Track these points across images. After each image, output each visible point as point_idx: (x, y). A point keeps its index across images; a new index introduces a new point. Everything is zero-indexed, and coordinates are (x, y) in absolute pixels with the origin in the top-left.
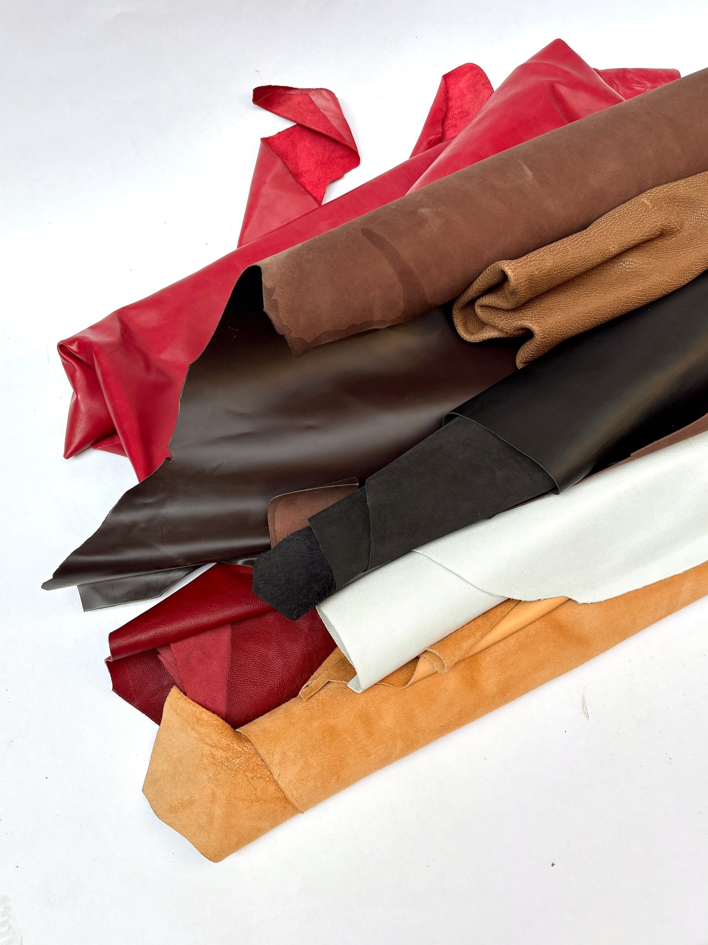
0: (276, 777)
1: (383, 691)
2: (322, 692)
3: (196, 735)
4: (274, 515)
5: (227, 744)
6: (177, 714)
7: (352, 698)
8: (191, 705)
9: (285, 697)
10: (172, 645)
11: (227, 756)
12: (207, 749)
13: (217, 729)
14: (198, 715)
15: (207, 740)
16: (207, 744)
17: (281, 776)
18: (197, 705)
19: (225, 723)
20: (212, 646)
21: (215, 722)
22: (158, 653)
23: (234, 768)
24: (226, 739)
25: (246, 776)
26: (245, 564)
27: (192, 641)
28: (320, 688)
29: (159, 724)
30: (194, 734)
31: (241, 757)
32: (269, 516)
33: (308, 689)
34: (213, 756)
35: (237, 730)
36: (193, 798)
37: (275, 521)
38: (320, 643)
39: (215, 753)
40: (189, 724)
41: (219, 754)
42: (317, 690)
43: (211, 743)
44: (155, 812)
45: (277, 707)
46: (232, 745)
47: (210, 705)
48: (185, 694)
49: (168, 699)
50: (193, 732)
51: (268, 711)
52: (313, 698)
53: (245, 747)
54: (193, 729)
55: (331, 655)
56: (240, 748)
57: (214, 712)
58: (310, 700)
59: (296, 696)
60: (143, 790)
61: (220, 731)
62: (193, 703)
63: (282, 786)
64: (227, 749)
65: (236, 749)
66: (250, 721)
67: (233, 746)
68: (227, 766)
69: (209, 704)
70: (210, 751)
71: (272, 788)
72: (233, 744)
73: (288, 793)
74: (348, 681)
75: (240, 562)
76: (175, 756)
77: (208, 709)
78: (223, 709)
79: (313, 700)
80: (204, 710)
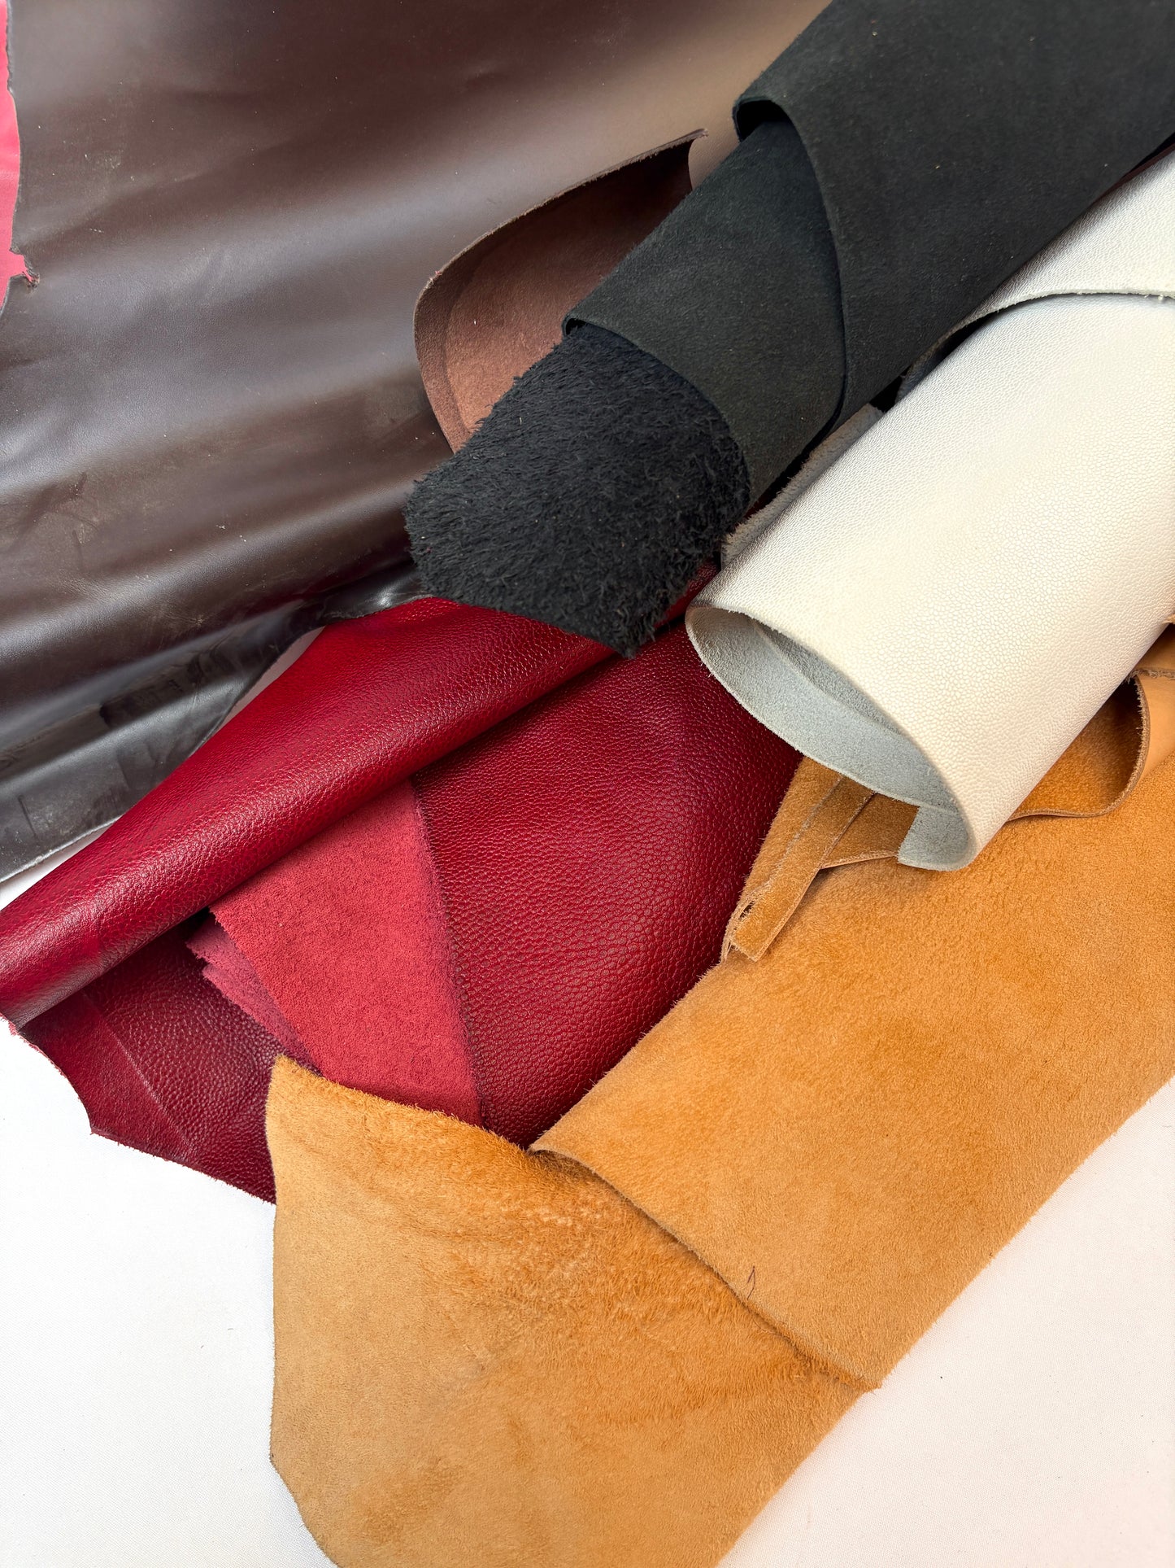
0: (740, 1286)
1: (1046, 840)
2: (809, 915)
3: (388, 1210)
4: (447, 381)
5: (508, 1216)
6: (311, 1150)
7: (934, 899)
8: (344, 1103)
9: (677, 978)
10: (221, 915)
11: (523, 1259)
12: (439, 1254)
13: (455, 1167)
14: (375, 1132)
15: (433, 1220)
16: (434, 1233)
17: (760, 1280)
18: (362, 1098)
19: (483, 1132)
20: (366, 882)
21: (442, 1141)
22: (203, 964)
23: (566, 1301)
24: (500, 1195)
25: (623, 1316)
26: (407, 596)
27: (288, 880)
28: (797, 901)
29: (273, 1200)
30: (379, 1208)
31: (578, 1252)
32: (431, 388)
33: (756, 919)
34: (471, 1277)
35: (536, 1146)
36: (441, 1465)
37: (455, 401)
38: (737, 764)
39: (474, 1259)
40: (354, 1175)
41: (492, 1260)
42: (790, 912)
43: (447, 1228)
44: (322, 1545)
45: (658, 1021)
46: (529, 1214)
47: (412, 1084)
48: (317, 1070)
49: (271, 1107)
50: (377, 1203)
51: (634, 1043)
52: (785, 946)
53: (585, 1203)
54: (373, 1189)
55: (793, 791)
56: (563, 1213)
57: (428, 1104)
58: (776, 954)
59: (717, 961)
60: (272, 1456)
61: (469, 1170)
62: (347, 1093)
63: (778, 1313)
64: (516, 1231)
65: (550, 1224)
66: (576, 1099)
67: (537, 1217)
68: (538, 1302)
69: (406, 1082)
70: (455, 1257)
71: (739, 1333)
72: (531, 1206)
73: (806, 1332)
74: (896, 845)
75: (385, 600)
76: (343, 1304)
77: (403, 1099)
78: (464, 1084)
79: (787, 950)
80: (391, 1106)
